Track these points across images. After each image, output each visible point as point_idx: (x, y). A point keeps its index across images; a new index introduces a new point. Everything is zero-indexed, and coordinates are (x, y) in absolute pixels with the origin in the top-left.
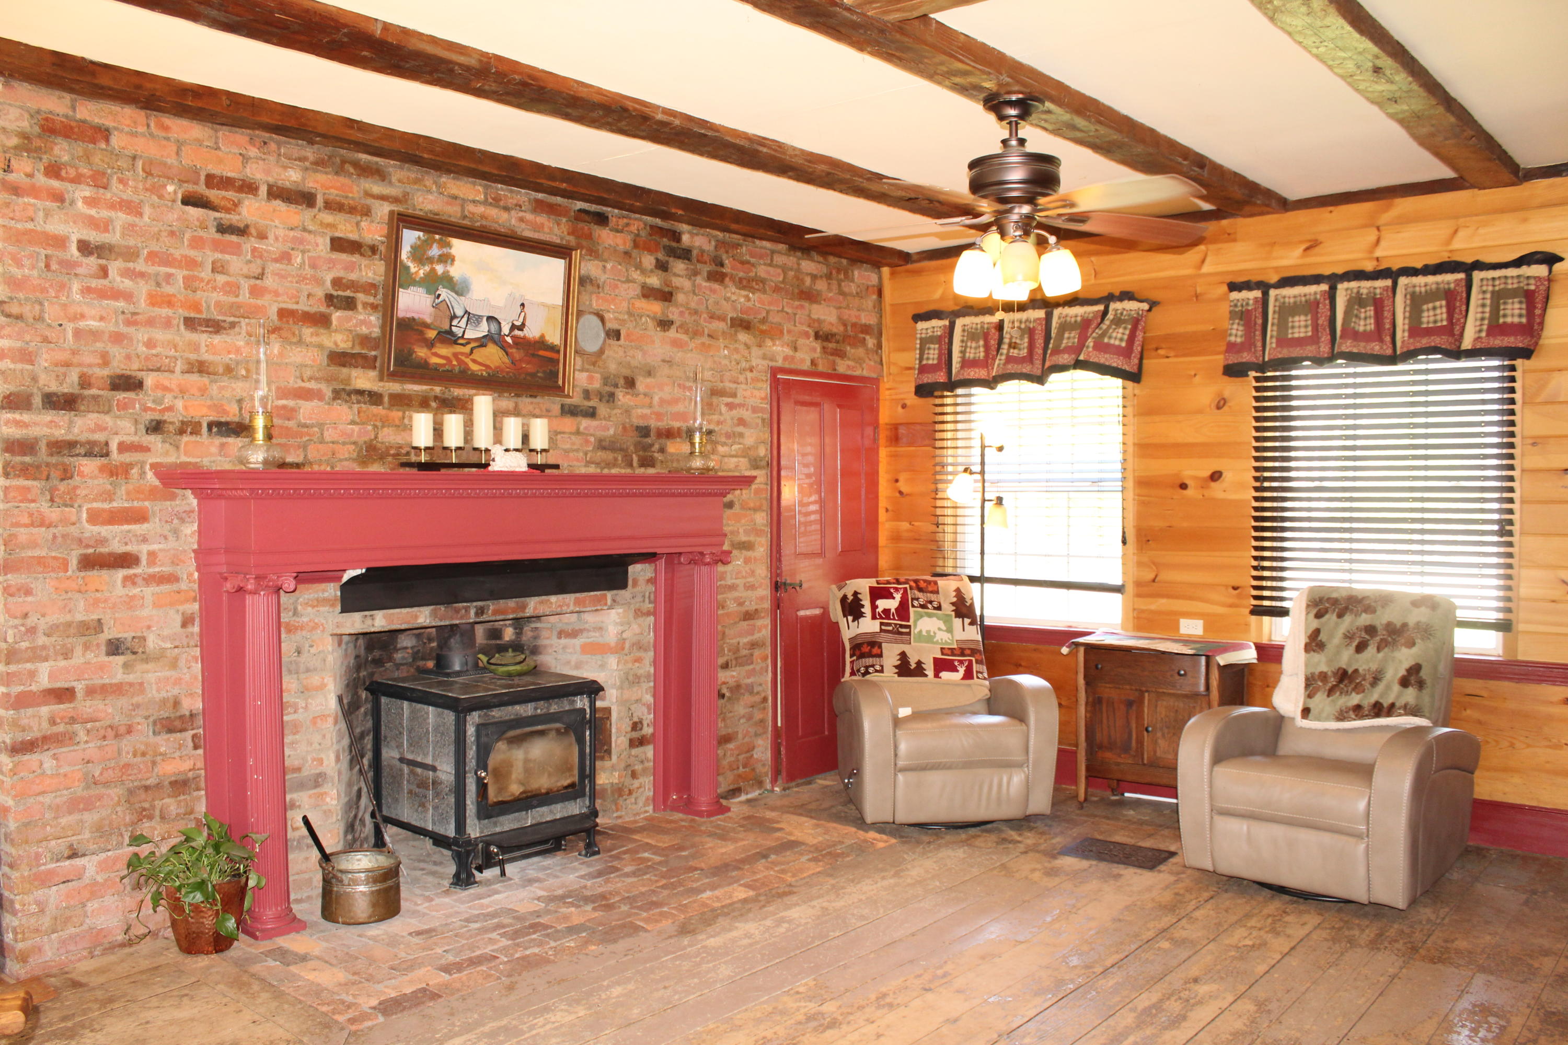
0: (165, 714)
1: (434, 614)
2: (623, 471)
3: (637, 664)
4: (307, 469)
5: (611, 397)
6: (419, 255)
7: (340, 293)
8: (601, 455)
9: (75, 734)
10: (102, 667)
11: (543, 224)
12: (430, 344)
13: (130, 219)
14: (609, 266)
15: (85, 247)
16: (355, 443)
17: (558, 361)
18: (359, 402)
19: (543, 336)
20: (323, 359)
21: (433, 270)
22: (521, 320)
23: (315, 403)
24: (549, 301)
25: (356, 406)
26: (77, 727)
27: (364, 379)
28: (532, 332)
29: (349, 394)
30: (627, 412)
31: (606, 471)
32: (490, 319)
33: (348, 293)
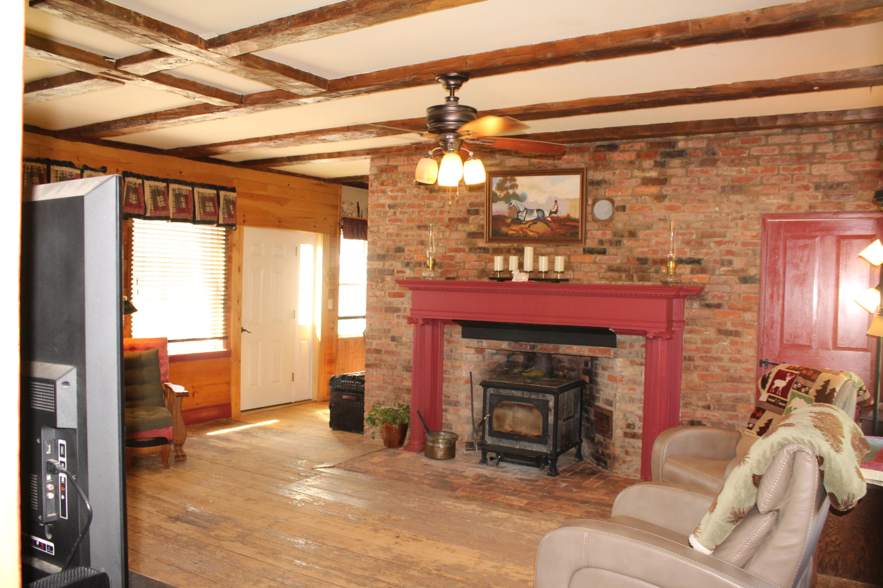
0: (406, 364)
1: (509, 345)
2: (626, 283)
3: (631, 392)
4: (457, 280)
5: (618, 243)
6: (501, 187)
7: (473, 208)
8: (609, 274)
9: (381, 365)
10: (389, 345)
11: (573, 159)
12: (508, 225)
13: (403, 194)
14: (617, 172)
15: (390, 206)
16: (476, 269)
17: (578, 226)
18: (479, 252)
19: (568, 215)
20: (464, 235)
21: (508, 193)
22: (555, 208)
23: (462, 253)
24: (571, 197)
25: (478, 254)
26: (382, 363)
27: (481, 243)
28: (562, 213)
29: (476, 249)
30: (630, 250)
31: (613, 283)
32: (538, 210)
33: (476, 208)
